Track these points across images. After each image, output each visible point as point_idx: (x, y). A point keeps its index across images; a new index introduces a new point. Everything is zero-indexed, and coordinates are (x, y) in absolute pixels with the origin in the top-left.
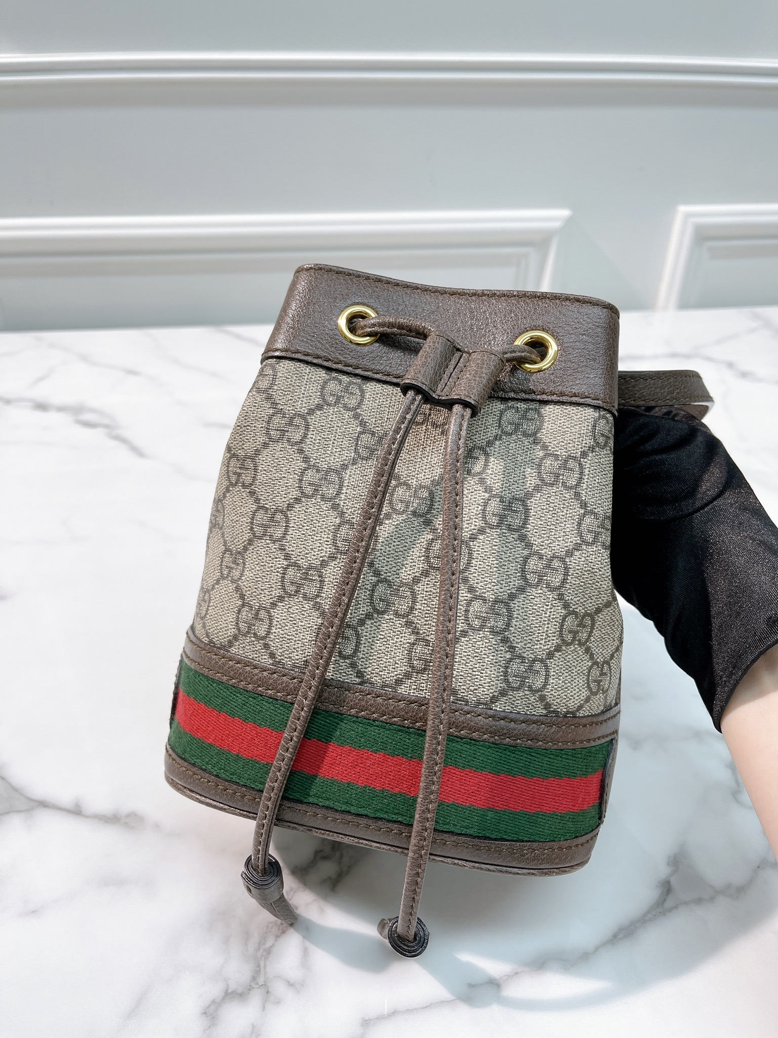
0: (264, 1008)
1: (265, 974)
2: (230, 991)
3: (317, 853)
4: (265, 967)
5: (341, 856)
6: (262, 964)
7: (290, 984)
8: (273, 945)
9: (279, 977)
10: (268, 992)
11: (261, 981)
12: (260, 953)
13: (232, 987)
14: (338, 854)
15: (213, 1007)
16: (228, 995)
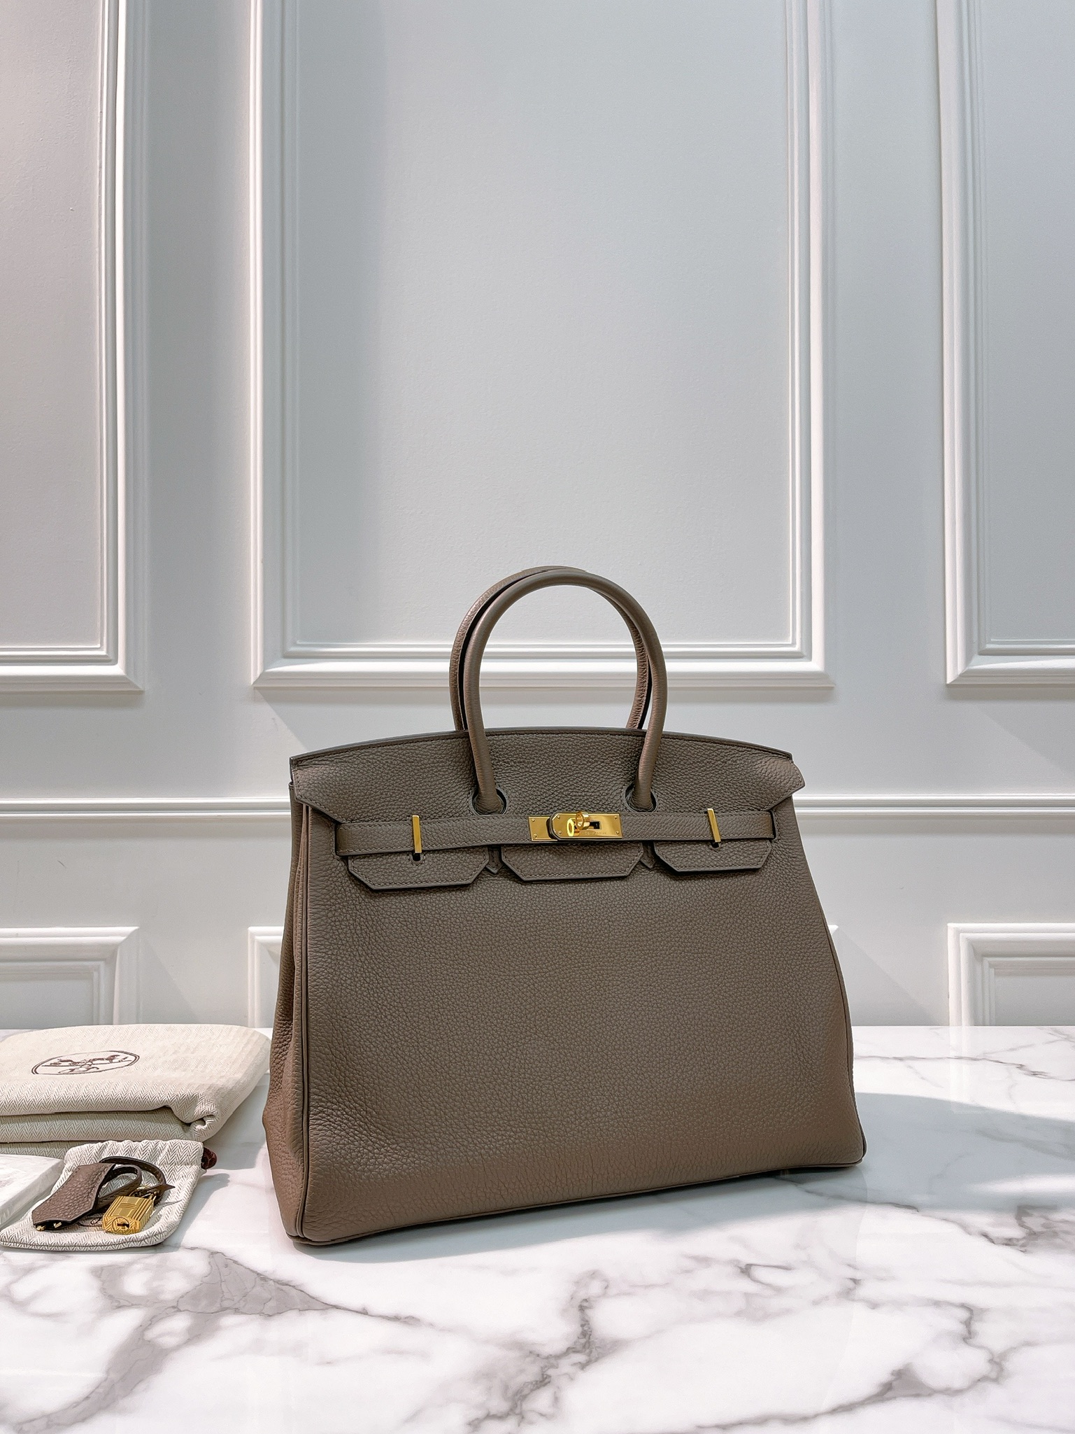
0: (519, 1425)
1: (521, 1408)
2: (491, 1414)
3: (568, 1349)
4: (521, 1405)
5: (591, 1352)
6: (519, 1403)
7: (542, 1415)
8: (529, 1394)
9: (533, 1411)
10: (523, 1418)
11: (517, 1411)
12: (518, 1396)
13: (493, 1412)
14: (588, 1351)
15: (476, 1422)
16: (489, 1416)
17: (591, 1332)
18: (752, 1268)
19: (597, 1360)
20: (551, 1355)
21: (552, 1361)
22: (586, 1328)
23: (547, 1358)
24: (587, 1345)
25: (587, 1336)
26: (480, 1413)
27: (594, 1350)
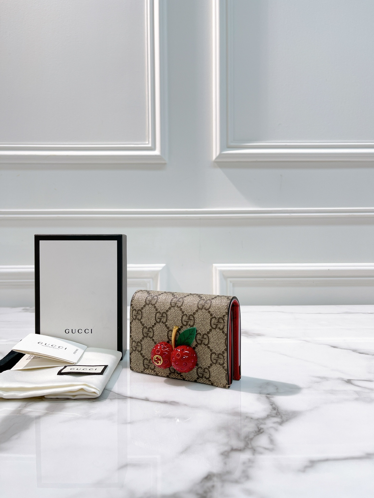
0: (254, 455)
4: (251, 443)
6: (249, 442)
7: (266, 449)
9: (260, 447)
10: (255, 450)
11: (250, 446)
12: (247, 439)
13: (235, 447)
14: (280, 416)
15: (226, 453)
16: (233, 450)
17: (278, 407)
18: (352, 381)
19: (287, 420)
20: (259, 418)
21: (261, 421)
22: (274, 406)
23: (258, 419)
24: (278, 414)
25: (276, 410)
26: (227, 448)
27: (283, 416)
